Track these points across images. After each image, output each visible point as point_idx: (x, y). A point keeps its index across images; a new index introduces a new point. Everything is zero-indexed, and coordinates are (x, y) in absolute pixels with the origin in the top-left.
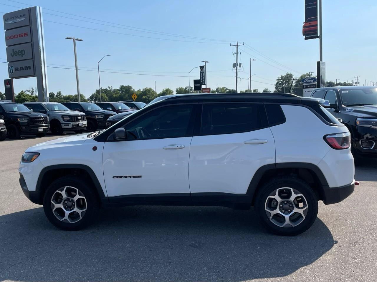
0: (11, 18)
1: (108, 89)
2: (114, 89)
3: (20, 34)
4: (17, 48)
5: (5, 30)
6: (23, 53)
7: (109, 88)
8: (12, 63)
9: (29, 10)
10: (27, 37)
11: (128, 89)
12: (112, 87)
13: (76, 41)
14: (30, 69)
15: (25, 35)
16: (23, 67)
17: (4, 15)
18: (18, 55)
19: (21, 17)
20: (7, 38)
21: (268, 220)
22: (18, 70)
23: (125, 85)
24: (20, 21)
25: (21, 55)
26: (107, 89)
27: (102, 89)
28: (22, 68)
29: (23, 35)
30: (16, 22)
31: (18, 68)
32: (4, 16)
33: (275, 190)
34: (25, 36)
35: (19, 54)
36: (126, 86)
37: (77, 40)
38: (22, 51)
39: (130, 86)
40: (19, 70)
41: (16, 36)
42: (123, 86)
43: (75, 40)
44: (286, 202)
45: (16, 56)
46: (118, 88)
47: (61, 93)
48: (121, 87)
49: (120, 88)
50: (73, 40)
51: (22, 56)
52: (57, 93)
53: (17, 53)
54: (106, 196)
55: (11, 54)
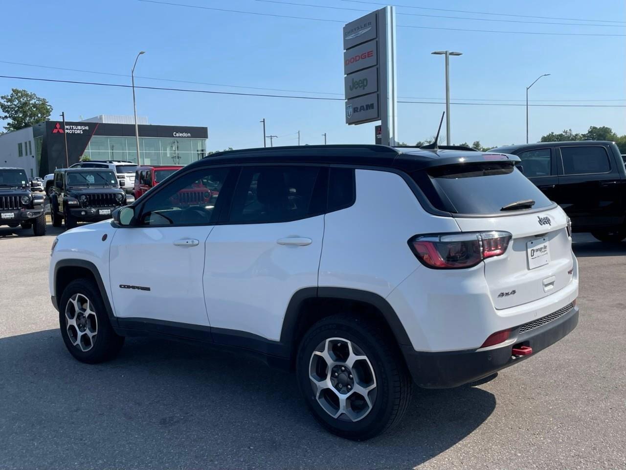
0: (352, 31)
1: (564, 134)
2: (574, 133)
3: (362, 55)
4: (358, 77)
5: (344, 49)
6: (365, 84)
7: (566, 132)
8: (351, 100)
9: (376, 15)
10: (371, 57)
11: (602, 133)
12: (570, 130)
13: (450, 56)
14: (373, 108)
15: (369, 54)
16: (363, 106)
17: (344, 26)
18: (358, 88)
19: (365, 26)
20: (347, 63)
21: (313, 398)
22: (358, 112)
23: (599, 126)
24: (364, 33)
25: (362, 88)
26: (562, 134)
27: (554, 134)
28: (362, 108)
29: (367, 55)
30: (358, 35)
31: (357, 108)
32: (344, 28)
33: (323, 340)
34: (368, 57)
35: (360, 85)
36: (600, 128)
37: (452, 54)
38: (364, 80)
39: (608, 127)
40: (359, 110)
41: (358, 58)
42: (595, 128)
43: (448, 54)
44: (343, 368)
45: (356, 88)
46: (585, 132)
47: (479, 144)
48: (590, 130)
49: (589, 132)
50: (445, 55)
51: (364, 89)
52: (474, 145)
53: (357, 84)
54: (115, 315)
55: (350, 86)
